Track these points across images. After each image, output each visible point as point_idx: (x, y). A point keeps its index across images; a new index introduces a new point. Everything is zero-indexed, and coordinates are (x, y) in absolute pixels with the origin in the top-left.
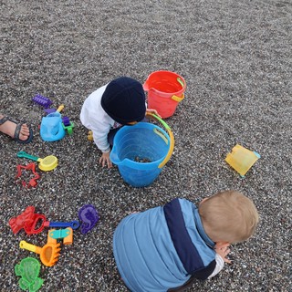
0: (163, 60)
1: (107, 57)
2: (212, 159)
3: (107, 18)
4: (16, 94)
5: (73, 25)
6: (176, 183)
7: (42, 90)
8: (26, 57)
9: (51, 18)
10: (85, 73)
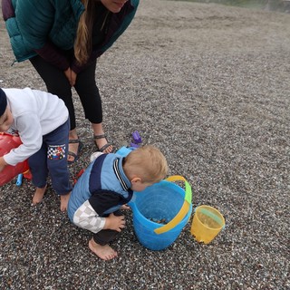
0: (270, 153)
1: (215, 129)
2: (245, 282)
3: (241, 101)
4: (127, 126)
5: (207, 98)
6: (179, 271)
7: (144, 131)
8: (154, 107)
9: (194, 89)
10: (185, 133)
